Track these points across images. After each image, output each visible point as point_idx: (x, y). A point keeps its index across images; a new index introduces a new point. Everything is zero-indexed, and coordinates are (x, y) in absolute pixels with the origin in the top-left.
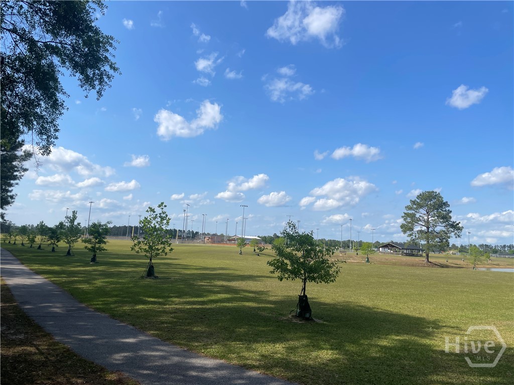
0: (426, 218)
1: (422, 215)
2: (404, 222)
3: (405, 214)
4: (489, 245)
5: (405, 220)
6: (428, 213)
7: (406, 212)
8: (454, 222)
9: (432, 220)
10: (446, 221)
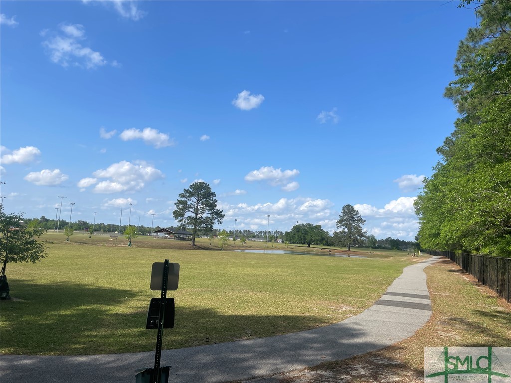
0: (196, 206)
1: (192, 203)
2: (176, 209)
3: (178, 201)
4: (250, 230)
5: (177, 207)
6: (197, 201)
7: (179, 199)
8: (218, 211)
9: (200, 208)
10: (212, 209)
